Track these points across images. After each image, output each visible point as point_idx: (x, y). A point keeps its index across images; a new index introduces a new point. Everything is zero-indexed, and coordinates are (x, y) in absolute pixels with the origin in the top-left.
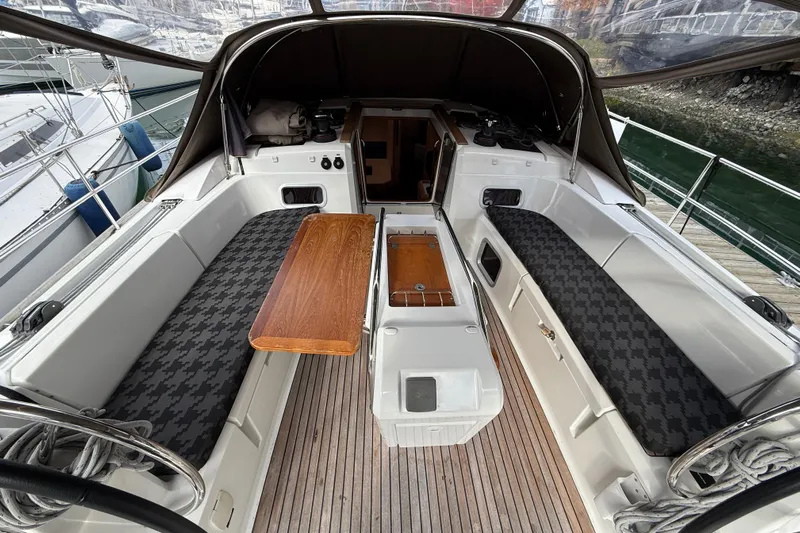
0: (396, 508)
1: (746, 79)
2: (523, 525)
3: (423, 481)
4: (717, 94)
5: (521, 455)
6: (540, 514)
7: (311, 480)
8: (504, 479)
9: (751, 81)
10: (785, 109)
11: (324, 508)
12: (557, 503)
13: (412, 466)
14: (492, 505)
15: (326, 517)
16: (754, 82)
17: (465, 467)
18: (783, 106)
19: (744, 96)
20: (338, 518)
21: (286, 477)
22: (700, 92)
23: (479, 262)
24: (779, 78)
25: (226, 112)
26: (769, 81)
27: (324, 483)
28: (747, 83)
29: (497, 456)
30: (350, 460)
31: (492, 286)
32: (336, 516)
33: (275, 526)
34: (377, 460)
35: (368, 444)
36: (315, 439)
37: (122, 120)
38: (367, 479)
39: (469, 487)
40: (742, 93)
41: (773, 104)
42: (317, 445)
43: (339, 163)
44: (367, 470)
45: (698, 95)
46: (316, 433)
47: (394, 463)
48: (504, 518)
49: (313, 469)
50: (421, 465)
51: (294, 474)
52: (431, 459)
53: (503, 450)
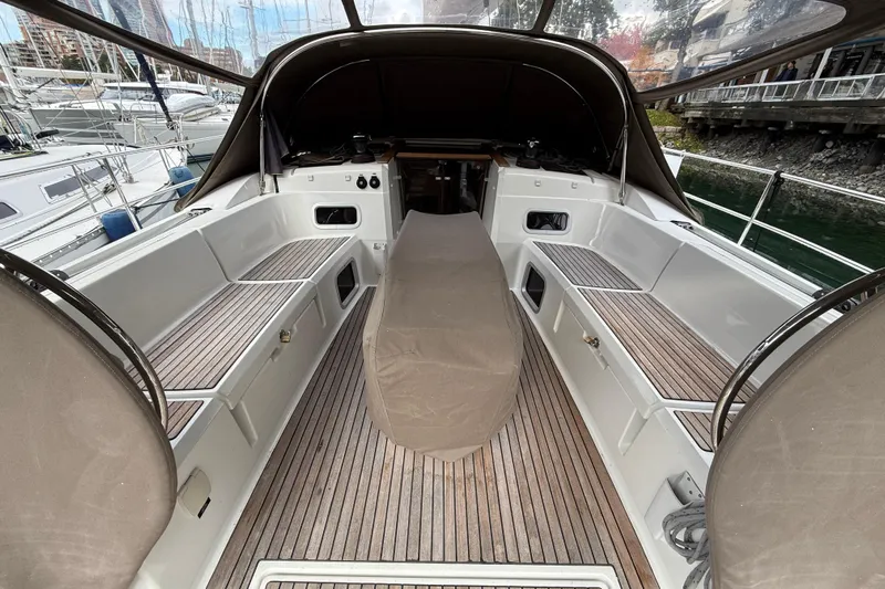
0: (403, 524)
1: (829, 144)
2: (557, 550)
3: (439, 497)
4: (799, 159)
5: (560, 476)
6: (580, 539)
7: (308, 489)
8: (537, 500)
9: (836, 146)
10: (877, 173)
11: (319, 518)
12: (602, 529)
13: (428, 480)
14: (520, 527)
15: (319, 529)
16: (839, 146)
17: (491, 485)
18: (876, 170)
19: (830, 161)
20: (333, 530)
21: (280, 485)
22: (780, 158)
23: (524, 290)
24: (866, 143)
25: (265, 129)
26: (855, 146)
27: (322, 493)
28: (832, 148)
29: (531, 476)
30: (356, 472)
31: (536, 312)
32: (331, 527)
33: (258, 535)
34: (387, 474)
35: (379, 456)
36: (319, 449)
37: (172, 166)
38: (373, 491)
39: (494, 507)
40: (827, 158)
41: (863, 168)
42: (320, 455)
43: (375, 183)
44: (375, 482)
45: (779, 162)
46: (321, 444)
47: (407, 477)
48: (535, 542)
49: (312, 478)
50: (438, 481)
51: (289, 483)
52: (451, 475)
53: (538, 471)
